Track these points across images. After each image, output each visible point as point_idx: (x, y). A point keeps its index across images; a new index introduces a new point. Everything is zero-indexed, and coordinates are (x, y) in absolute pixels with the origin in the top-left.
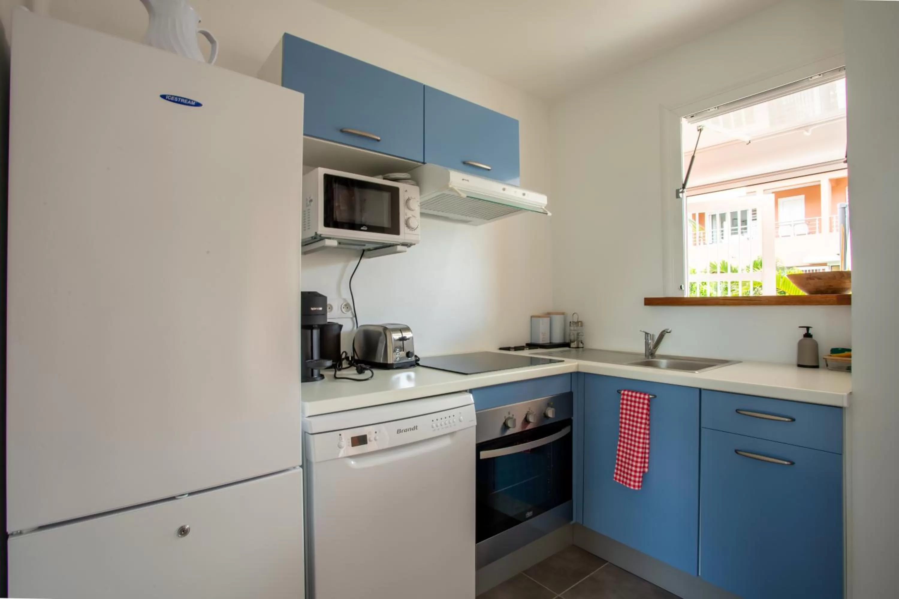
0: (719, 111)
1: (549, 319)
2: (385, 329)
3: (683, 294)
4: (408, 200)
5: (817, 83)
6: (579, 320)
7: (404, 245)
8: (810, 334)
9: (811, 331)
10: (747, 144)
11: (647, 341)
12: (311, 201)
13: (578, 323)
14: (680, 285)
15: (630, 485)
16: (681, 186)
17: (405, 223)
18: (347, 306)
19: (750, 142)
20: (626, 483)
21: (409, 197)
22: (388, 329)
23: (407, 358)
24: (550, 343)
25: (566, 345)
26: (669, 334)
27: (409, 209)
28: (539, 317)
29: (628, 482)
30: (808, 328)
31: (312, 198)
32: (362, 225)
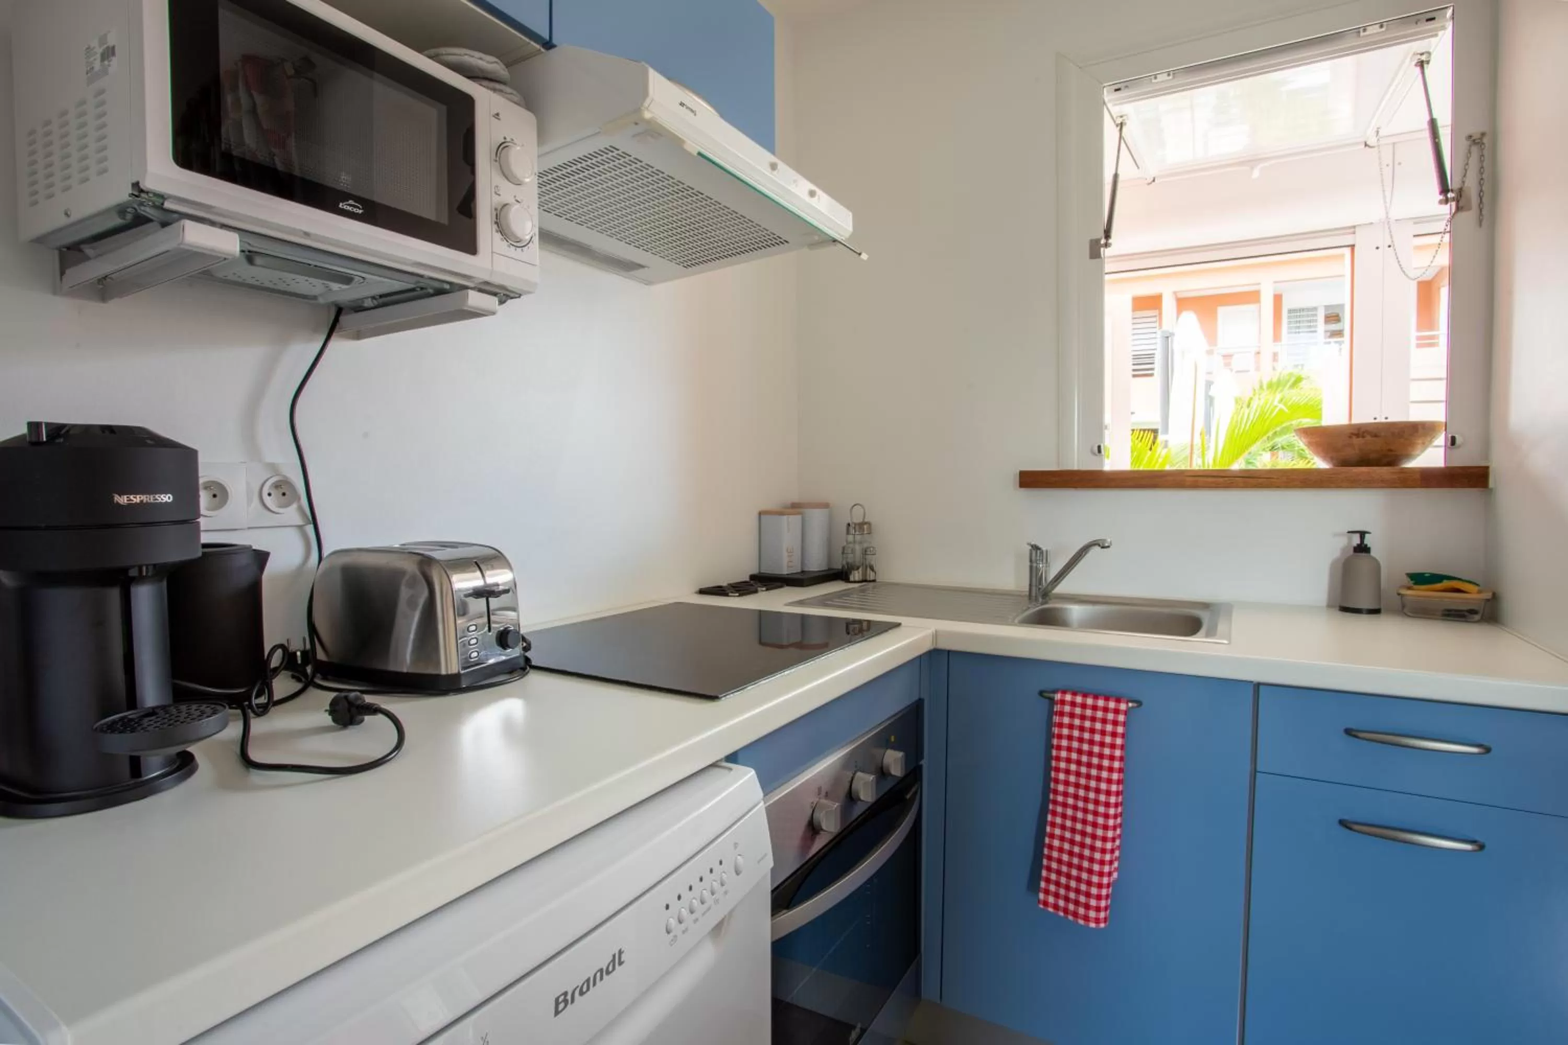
0: (1176, 82)
1: (799, 517)
2: (426, 562)
3: (1102, 463)
4: (502, 147)
5: (1375, 43)
6: (866, 520)
7: (486, 288)
8: (1366, 545)
9: (1368, 540)
10: (1149, 184)
11: (1035, 565)
12: (109, 53)
13: (863, 527)
14: (1097, 445)
15: (1086, 918)
16: (1102, 234)
17: (494, 219)
18: (283, 488)
19: (1154, 181)
20: (1075, 914)
21: (505, 138)
22: (437, 561)
23: (499, 649)
24: (803, 572)
25: (842, 575)
26: (1108, 549)
27: (507, 175)
28: (781, 513)
29: (1081, 911)
30: (1362, 534)
31: (111, 42)
32: (346, 196)
